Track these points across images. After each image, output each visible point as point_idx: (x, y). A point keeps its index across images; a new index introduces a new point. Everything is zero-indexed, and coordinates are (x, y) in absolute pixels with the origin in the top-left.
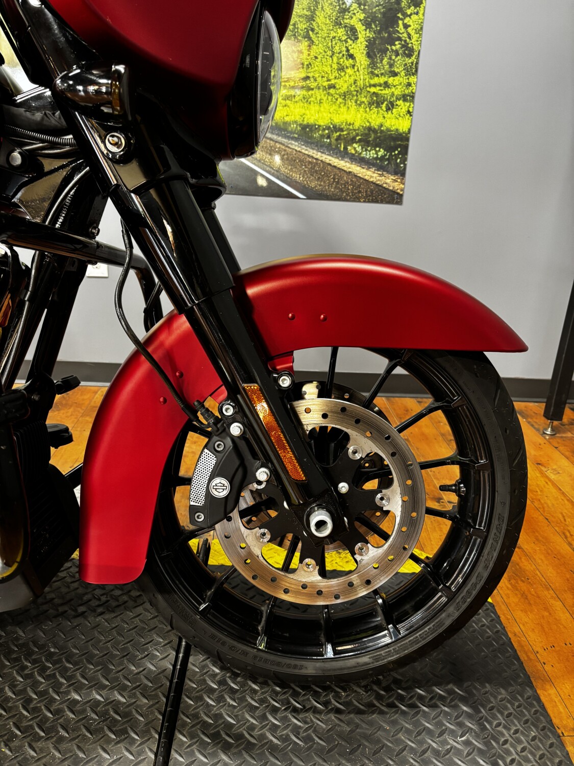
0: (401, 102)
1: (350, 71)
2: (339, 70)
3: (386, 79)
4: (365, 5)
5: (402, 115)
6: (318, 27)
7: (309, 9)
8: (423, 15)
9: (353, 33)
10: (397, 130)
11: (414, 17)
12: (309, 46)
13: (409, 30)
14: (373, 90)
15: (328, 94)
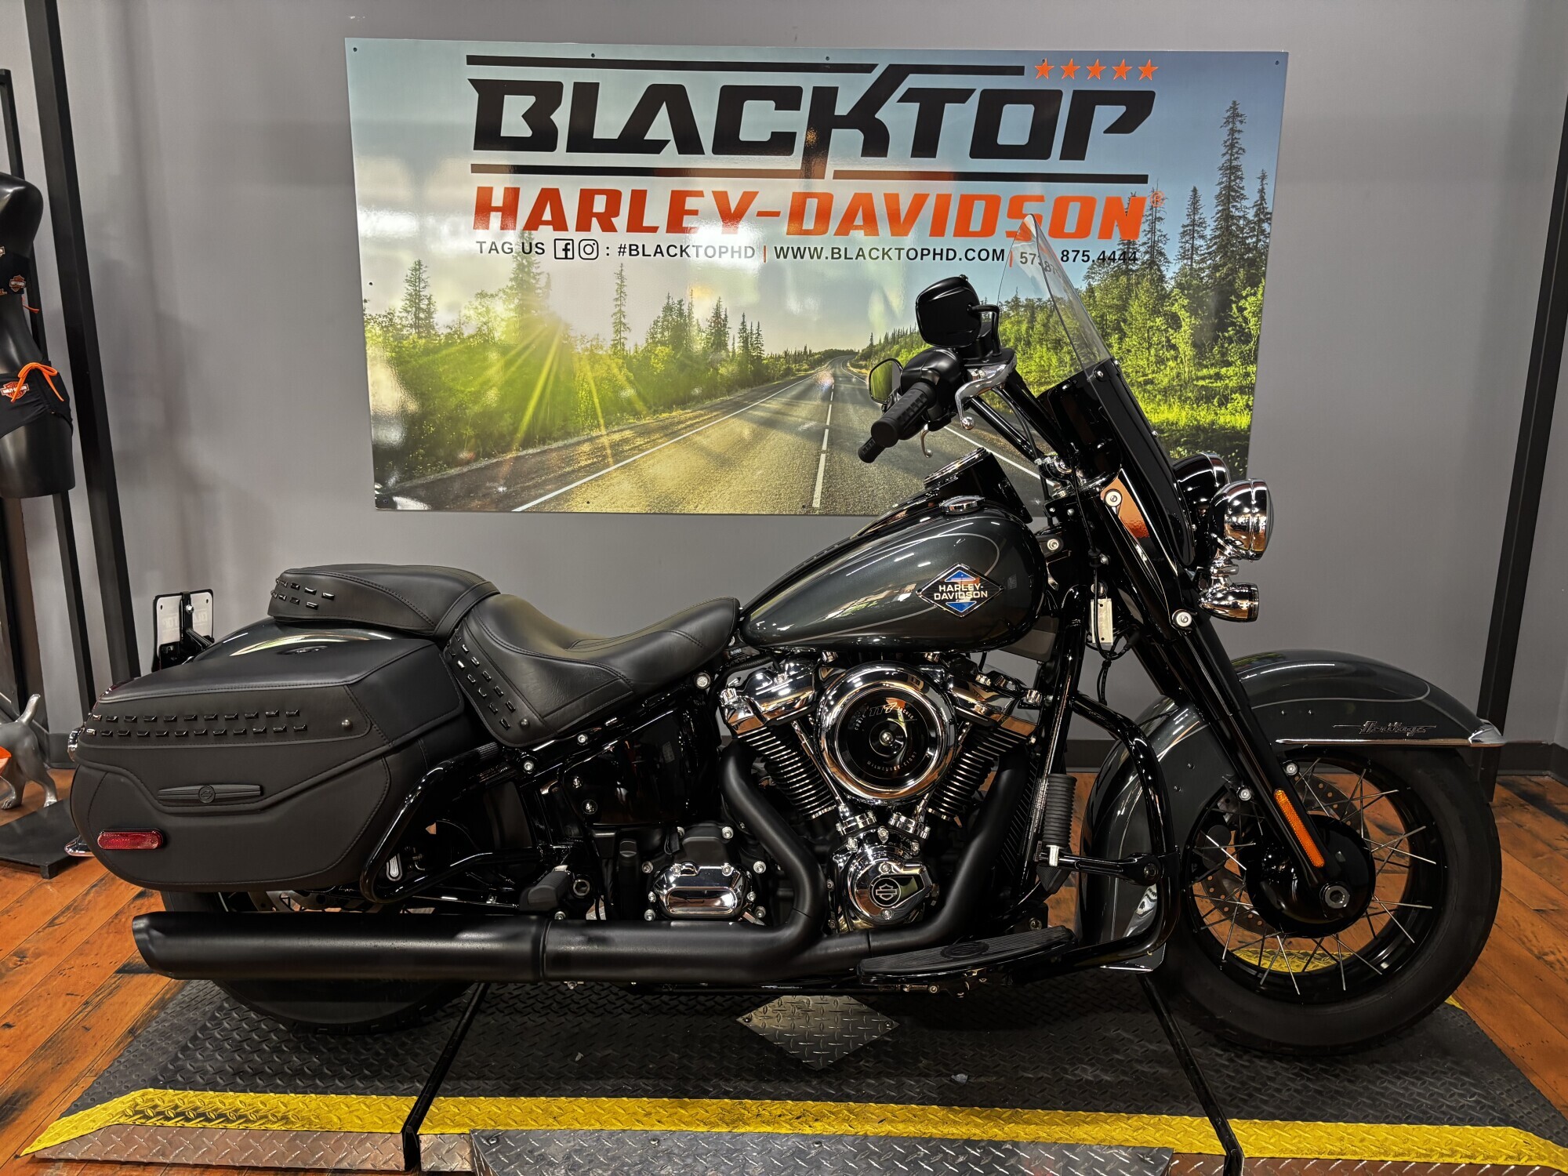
0: (1237, 395)
1: (1171, 363)
2: (1157, 362)
3: (1217, 370)
4: (1188, 289)
5: (1239, 409)
6: (1132, 317)
7: (1120, 298)
8: (1263, 295)
9: (1174, 322)
10: (1234, 427)
11: (1252, 299)
12: (1121, 339)
13: (1246, 313)
14: (1201, 383)
15: (1145, 391)
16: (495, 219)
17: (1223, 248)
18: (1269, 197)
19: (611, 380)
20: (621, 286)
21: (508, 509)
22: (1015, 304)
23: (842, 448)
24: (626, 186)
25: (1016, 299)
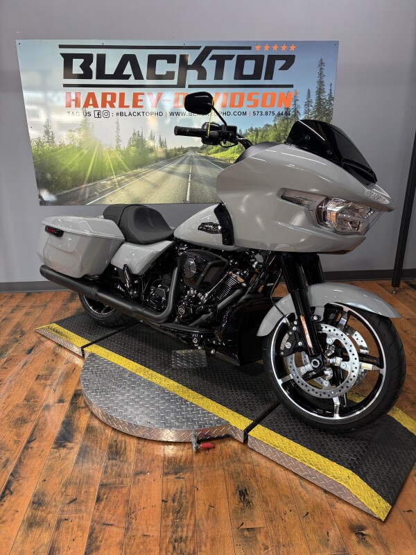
16: (73, 103)
17: (318, 110)
18: (333, 92)
19: (116, 159)
20: (118, 127)
21: (84, 204)
22: (251, 130)
23: (195, 180)
24: (117, 91)
25: (252, 128)
